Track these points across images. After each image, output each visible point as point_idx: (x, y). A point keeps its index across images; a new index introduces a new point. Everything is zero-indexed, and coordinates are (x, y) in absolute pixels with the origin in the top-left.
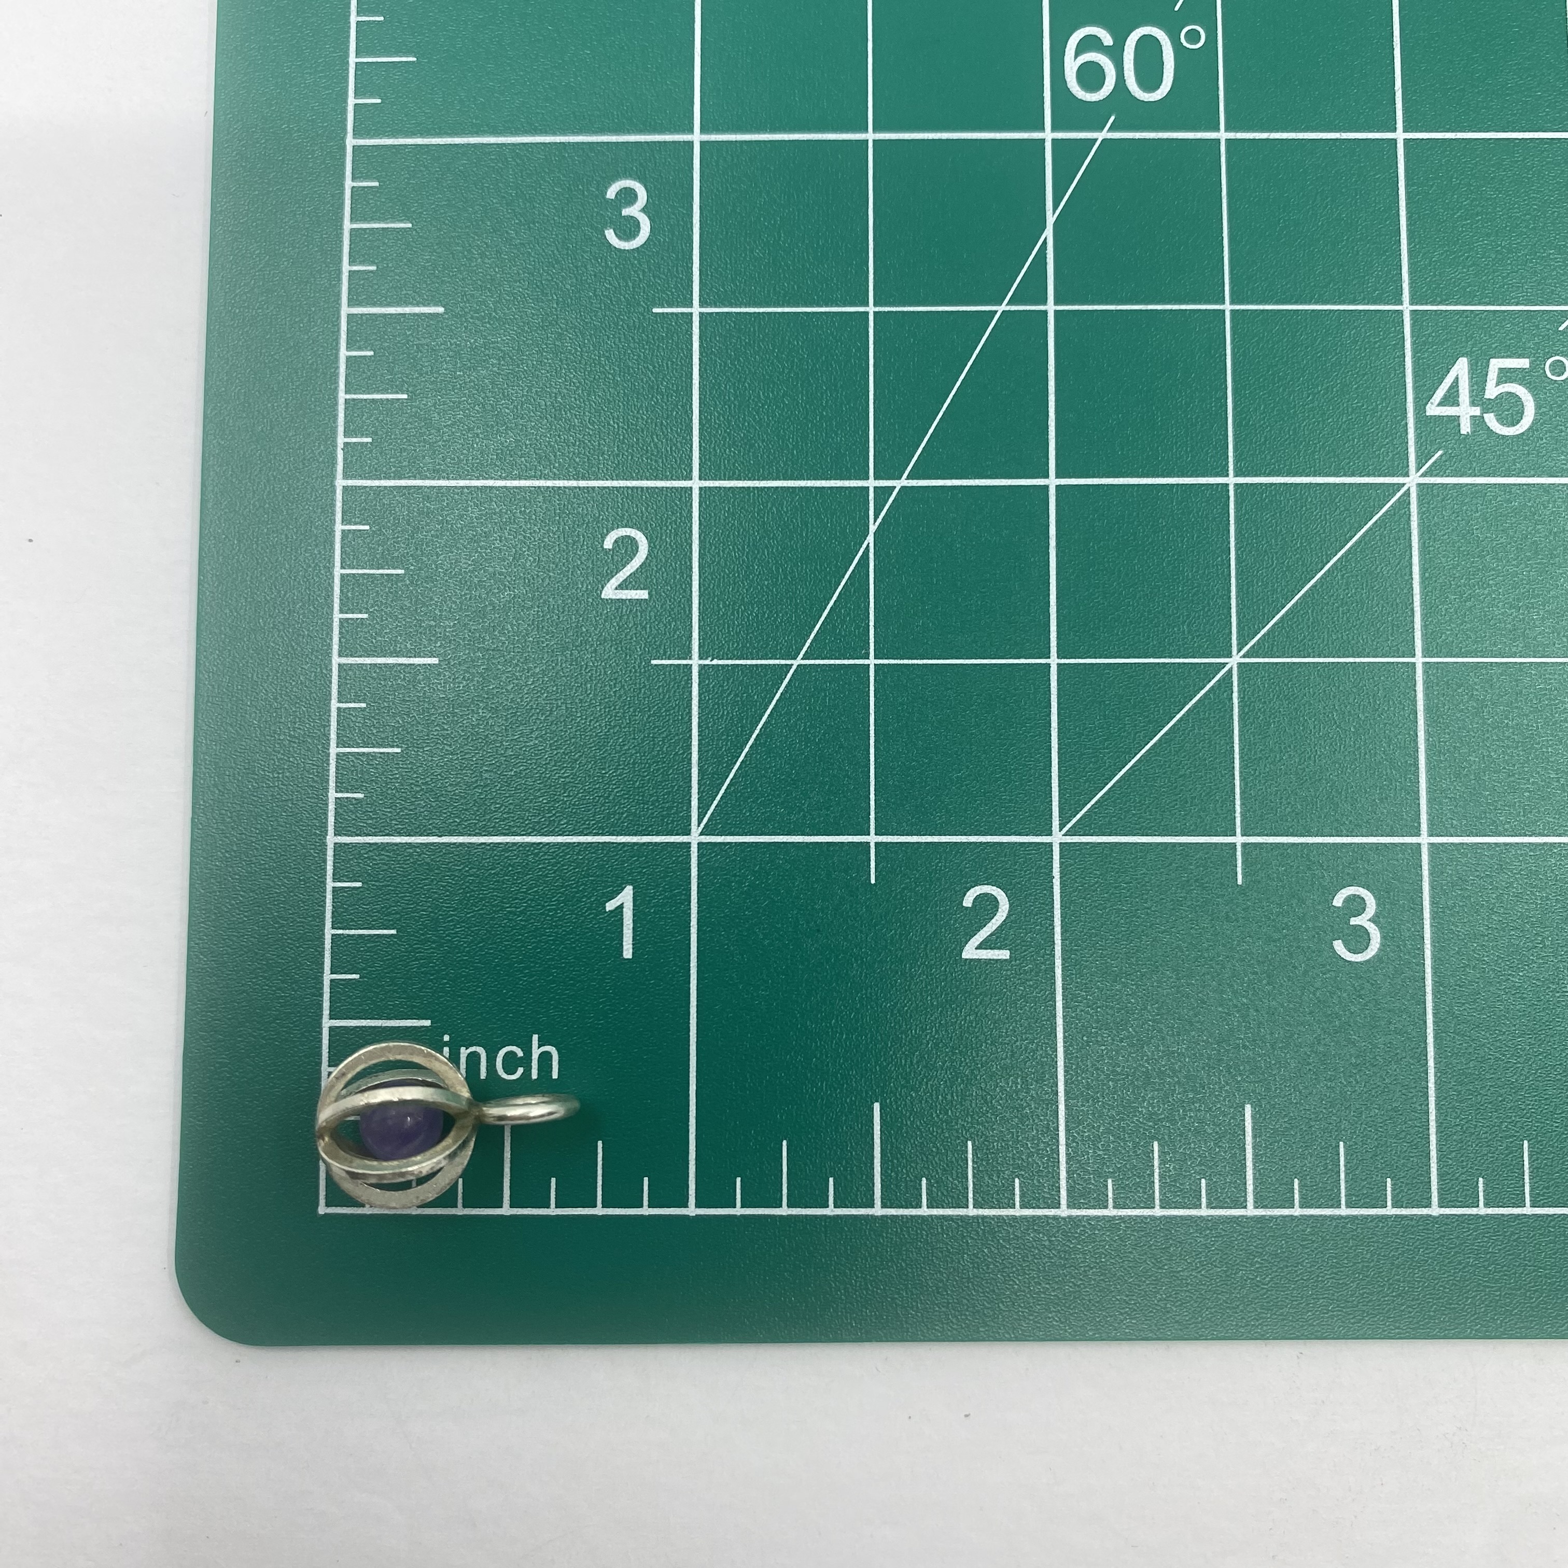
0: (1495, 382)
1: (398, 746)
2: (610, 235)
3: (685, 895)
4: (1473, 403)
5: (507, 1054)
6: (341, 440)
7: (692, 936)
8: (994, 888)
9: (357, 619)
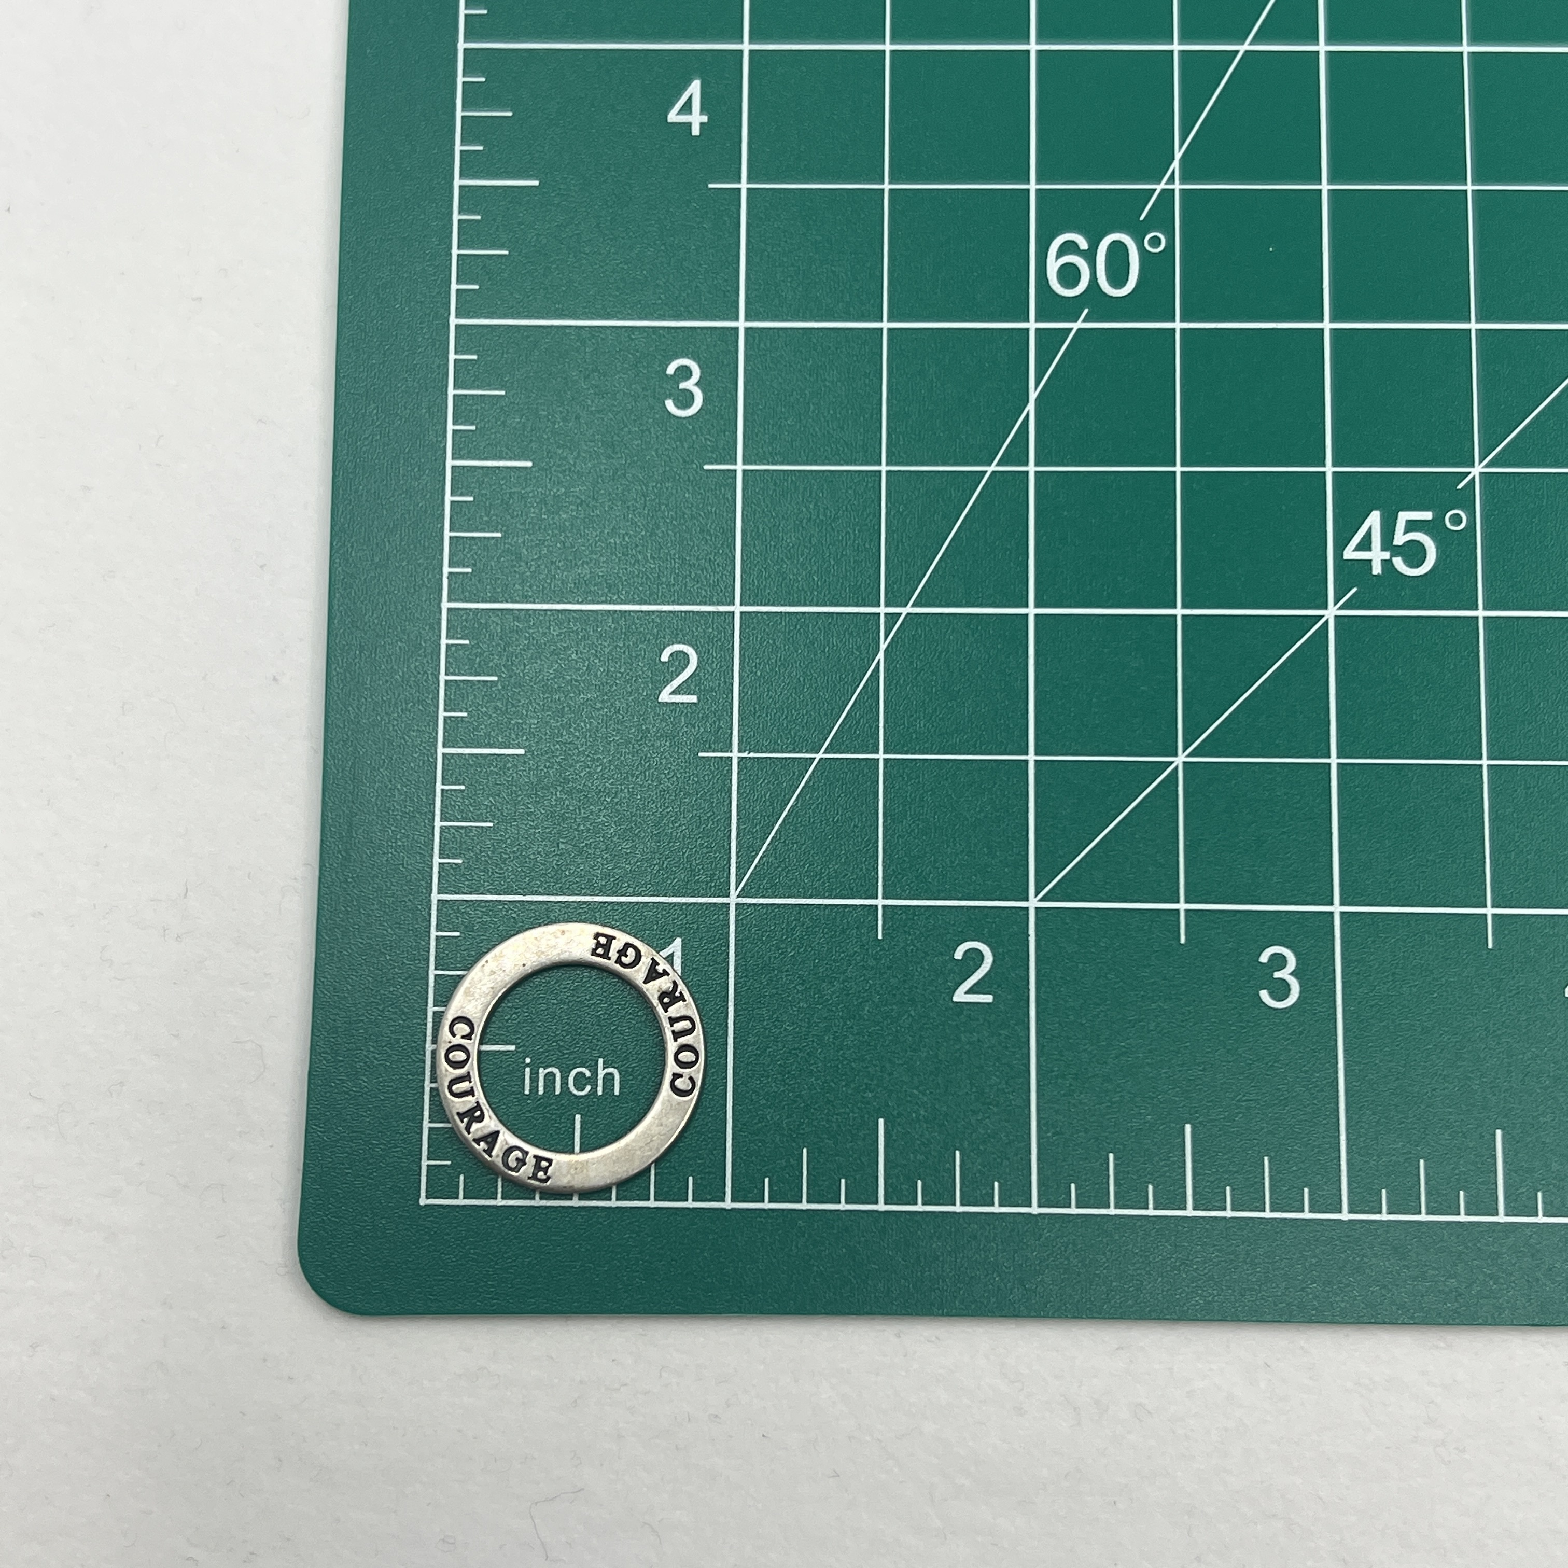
0: (1402, 531)
1: (490, 821)
2: (670, 404)
3: (725, 946)
4: (1384, 549)
5: (578, 1073)
6: (446, 570)
7: (730, 980)
8: (980, 944)
9: (458, 717)
